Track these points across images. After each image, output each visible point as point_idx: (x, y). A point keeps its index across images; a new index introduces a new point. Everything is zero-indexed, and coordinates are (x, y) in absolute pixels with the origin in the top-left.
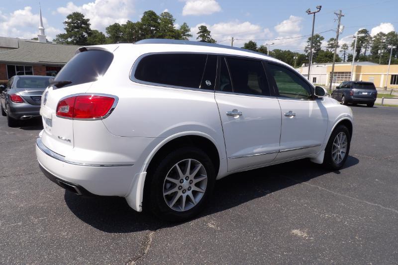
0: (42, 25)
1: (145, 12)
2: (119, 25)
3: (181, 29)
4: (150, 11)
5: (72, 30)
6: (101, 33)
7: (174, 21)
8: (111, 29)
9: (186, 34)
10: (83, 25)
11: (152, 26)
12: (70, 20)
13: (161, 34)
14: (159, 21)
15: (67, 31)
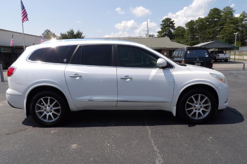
0: (148, 28)
1: (211, 10)
2: (194, 21)
3: (240, 16)
4: (214, 9)
5: (164, 28)
6: (183, 27)
7: (234, 11)
8: (188, 24)
9: (244, 19)
10: (171, 25)
11: (215, 18)
12: (163, 23)
13: (222, 22)
14: (222, 14)
15: (162, 29)
